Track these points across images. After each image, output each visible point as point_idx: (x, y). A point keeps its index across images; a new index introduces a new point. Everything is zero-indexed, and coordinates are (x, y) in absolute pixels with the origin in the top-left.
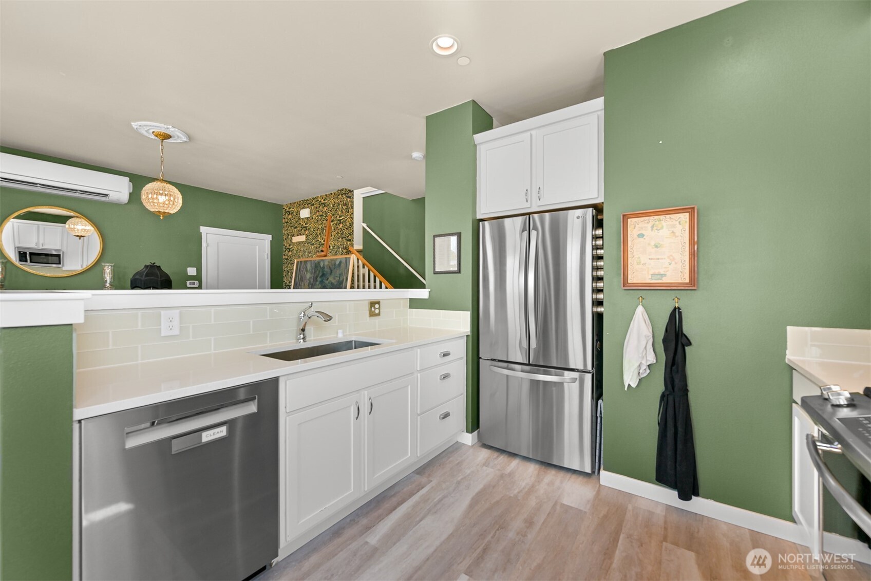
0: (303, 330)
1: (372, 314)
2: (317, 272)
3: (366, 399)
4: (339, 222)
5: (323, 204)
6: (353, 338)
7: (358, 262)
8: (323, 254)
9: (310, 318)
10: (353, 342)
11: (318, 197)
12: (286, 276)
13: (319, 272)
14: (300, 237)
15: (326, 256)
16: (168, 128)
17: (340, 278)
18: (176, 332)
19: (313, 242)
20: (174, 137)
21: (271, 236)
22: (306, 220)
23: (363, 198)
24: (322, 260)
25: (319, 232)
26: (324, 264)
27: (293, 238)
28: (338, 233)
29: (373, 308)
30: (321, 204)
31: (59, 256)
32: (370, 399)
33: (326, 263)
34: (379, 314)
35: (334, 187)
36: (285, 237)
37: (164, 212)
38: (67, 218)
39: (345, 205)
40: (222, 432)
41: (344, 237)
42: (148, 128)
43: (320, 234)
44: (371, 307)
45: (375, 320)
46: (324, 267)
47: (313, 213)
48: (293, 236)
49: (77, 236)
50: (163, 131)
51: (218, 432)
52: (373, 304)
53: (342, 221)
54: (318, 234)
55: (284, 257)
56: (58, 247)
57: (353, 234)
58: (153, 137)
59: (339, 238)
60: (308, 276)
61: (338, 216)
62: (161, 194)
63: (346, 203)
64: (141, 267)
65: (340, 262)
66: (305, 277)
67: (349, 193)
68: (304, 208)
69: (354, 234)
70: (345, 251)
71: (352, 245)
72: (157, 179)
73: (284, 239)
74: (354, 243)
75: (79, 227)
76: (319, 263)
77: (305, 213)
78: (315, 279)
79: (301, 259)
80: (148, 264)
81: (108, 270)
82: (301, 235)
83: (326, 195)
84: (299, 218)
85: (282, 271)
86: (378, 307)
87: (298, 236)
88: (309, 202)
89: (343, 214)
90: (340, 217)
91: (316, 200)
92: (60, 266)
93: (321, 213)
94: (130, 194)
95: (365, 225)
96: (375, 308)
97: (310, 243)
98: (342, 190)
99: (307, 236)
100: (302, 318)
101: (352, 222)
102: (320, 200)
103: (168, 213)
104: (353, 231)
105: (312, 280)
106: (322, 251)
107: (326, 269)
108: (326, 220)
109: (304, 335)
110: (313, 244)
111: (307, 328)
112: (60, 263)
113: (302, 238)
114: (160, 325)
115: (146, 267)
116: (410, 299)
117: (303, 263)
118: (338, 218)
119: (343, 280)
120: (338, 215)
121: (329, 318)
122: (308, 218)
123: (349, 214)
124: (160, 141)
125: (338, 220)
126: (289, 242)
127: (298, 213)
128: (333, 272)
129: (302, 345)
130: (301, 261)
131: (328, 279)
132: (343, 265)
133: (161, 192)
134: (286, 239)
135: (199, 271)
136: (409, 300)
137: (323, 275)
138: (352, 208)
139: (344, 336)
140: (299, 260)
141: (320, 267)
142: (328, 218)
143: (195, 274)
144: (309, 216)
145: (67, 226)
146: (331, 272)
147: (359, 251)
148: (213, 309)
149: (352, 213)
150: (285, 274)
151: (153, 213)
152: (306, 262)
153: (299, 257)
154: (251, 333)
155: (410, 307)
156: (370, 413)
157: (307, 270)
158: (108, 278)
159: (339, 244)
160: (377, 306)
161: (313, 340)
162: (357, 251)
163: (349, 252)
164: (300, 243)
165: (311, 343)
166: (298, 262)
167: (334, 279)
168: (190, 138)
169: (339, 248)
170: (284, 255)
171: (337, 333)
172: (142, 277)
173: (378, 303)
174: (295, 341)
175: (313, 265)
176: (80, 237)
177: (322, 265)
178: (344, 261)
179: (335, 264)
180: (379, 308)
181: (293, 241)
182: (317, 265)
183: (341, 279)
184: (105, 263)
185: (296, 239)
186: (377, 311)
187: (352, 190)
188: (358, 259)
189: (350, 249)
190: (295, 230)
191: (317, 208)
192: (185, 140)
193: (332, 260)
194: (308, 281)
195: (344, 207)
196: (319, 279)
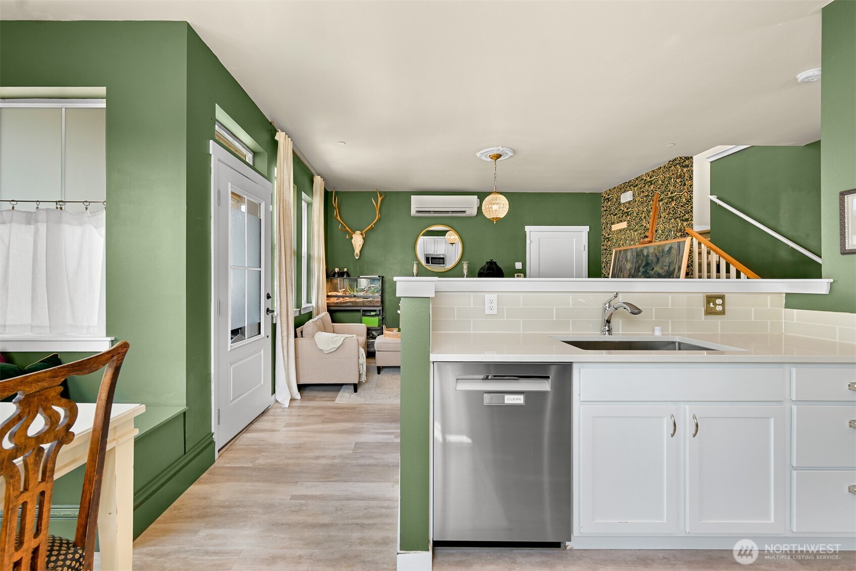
0: (608, 322)
1: (709, 312)
2: (640, 261)
3: (689, 417)
4: (671, 200)
5: (649, 182)
6: (677, 339)
7: (700, 247)
8: (646, 240)
9: (616, 309)
10: (677, 343)
11: (642, 175)
12: (604, 267)
13: (642, 261)
14: (621, 224)
15: (651, 242)
16: (499, 149)
17: (669, 267)
18: (495, 312)
19: (636, 228)
20: (503, 155)
21: (588, 227)
22: (627, 205)
23: (711, 162)
24: (645, 247)
25: (643, 215)
26: (648, 252)
27: (613, 226)
28: (669, 213)
29: (711, 304)
30: (646, 182)
31: (443, 258)
32: (694, 417)
33: (651, 250)
34: (723, 313)
35: (664, 160)
36: (603, 227)
37: (497, 218)
38: (447, 231)
39: (680, 176)
40: (519, 400)
41: (678, 217)
42: (486, 154)
43: (645, 217)
44: (708, 303)
45: (717, 320)
46: (648, 256)
47: (637, 195)
48: (613, 223)
49: (451, 244)
50: (496, 152)
51: (517, 399)
52: (710, 298)
53: (674, 198)
54: (643, 218)
55: (602, 247)
56: (443, 253)
57: (692, 211)
58: (490, 160)
59: (670, 220)
60: (629, 266)
61: (669, 193)
62: (494, 204)
63: (680, 175)
64: (484, 263)
65: (671, 248)
66: (625, 268)
67: (686, 162)
68: (625, 191)
69: (694, 211)
70: (679, 234)
71: (691, 226)
72: (492, 193)
73: (603, 228)
74: (694, 222)
75: (452, 237)
76: (642, 251)
77: (627, 197)
78: (637, 269)
79: (622, 248)
80: (489, 260)
81: (465, 267)
82: (621, 221)
83: (653, 171)
84: (620, 204)
85: (600, 262)
86: (721, 302)
87: (618, 223)
88: (631, 184)
89: (676, 189)
90: (672, 193)
91: (640, 179)
92: (444, 265)
93: (646, 194)
94: (478, 208)
95: (714, 198)
96: (715, 304)
97: (632, 229)
98: (675, 160)
99: (629, 222)
100: (607, 309)
101: (690, 197)
102: (645, 178)
103: (499, 218)
104: (692, 208)
105: (633, 271)
106: (646, 237)
107: (651, 258)
108: (653, 201)
109: (609, 327)
110: (636, 231)
111: (612, 321)
112: (444, 264)
113: (624, 225)
114: (484, 306)
115: (487, 263)
116: (786, 293)
117: (622, 252)
118: (670, 195)
119: (674, 269)
120: (669, 191)
121: (636, 311)
122: (630, 202)
123: (686, 187)
124: (494, 161)
125: (670, 198)
126: (608, 231)
127: (618, 198)
128: (661, 260)
129: (607, 338)
130: (620, 251)
131: (653, 269)
132: (674, 252)
133: (494, 202)
134: (605, 228)
135: (524, 265)
136: (784, 295)
137: (647, 264)
138: (691, 178)
139: (663, 335)
140: (618, 249)
141: (644, 255)
142: (654, 198)
143: (521, 268)
144: (632, 199)
145: (446, 237)
146: (658, 261)
147: (701, 233)
148: (522, 295)
149: (691, 186)
150: (603, 265)
151: (489, 219)
152: (626, 251)
153: (619, 246)
154: (555, 319)
155: (787, 307)
156: (694, 436)
157: (627, 260)
158: (465, 272)
159: (671, 226)
160: (719, 301)
161: (620, 334)
162: (700, 234)
163: (685, 235)
164: (620, 231)
165: (616, 337)
166: (616, 252)
167: (662, 268)
168: (514, 152)
169: (670, 231)
170: (603, 245)
171: (654, 331)
172: (484, 271)
173: (722, 297)
174: (600, 333)
175: (635, 254)
176: (452, 244)
177: (645, 254)
178: (675, 246)
179: (663, 251)
180: (723, 304)
181: (613, 230)
182: (639, 254)
183: (672, 268)
184: (464, 261)
185: (615, 227)
186: (719, 308)
187: (689, 156)
188: (700, 244)
189: (688, 230)
190: (615, 217)
191: (641, 188)
192: (511, 155)
193: (659, 246)
194: (628, 272)
195: (678, 181)
196: (642, 269)
